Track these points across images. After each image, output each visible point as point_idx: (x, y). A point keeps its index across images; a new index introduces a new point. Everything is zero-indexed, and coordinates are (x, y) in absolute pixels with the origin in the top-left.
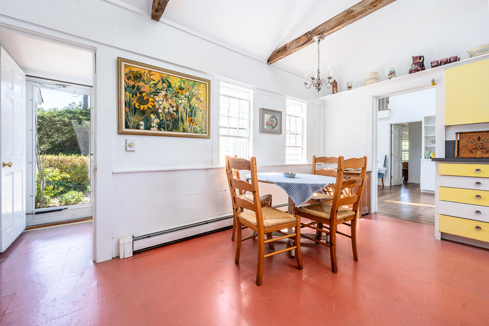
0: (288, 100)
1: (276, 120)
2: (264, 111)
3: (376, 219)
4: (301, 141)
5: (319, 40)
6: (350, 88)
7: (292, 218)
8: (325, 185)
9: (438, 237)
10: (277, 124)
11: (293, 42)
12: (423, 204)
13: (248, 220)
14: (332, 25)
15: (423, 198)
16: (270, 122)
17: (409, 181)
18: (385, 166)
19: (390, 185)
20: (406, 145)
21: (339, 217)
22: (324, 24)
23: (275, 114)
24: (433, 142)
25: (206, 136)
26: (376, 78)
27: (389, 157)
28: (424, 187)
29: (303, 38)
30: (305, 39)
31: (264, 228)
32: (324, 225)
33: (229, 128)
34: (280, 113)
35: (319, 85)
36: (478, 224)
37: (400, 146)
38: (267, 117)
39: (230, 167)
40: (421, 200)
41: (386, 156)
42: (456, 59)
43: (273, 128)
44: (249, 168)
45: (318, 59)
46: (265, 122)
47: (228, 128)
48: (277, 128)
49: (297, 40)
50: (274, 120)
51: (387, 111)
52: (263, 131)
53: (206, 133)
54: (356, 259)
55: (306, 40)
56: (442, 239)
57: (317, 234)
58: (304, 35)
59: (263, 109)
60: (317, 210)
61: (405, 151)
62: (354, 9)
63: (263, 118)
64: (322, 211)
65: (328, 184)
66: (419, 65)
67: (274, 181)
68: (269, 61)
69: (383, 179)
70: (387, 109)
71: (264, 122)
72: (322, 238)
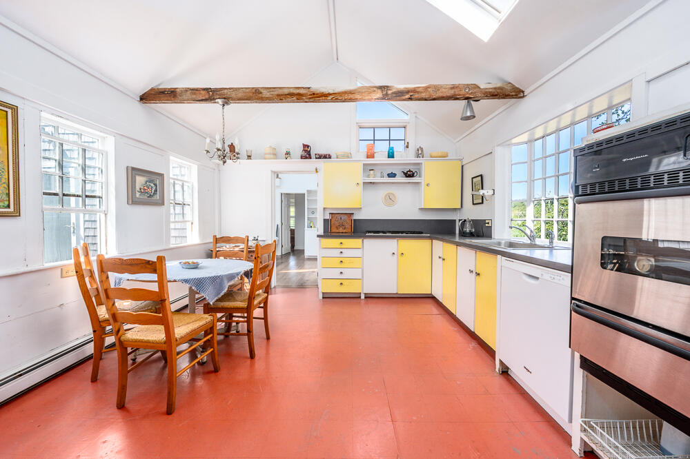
0: (171, 158)
1: (156, 185)
2: (134, 171)
3: (275, 294)
4: (192, 214)
5: (224, 105)
6: (249, 157)
7: (207, 318)
8: (240, 273)
9: (321, 296)
10: (156, 191)
11: (187, 90)
12: (308, 270)
13: (146, 339)
14: (240, 95)
15: (307, 264)
16: (145, 188)
17: (295, 248)
19: (281, 254)
20: (292, 210)
21: (256, 302)
22: (230, 89)
23: (153, 177)
24: (313, 213)
25: (10, 212)
26: (275, 155)
27: (280, 226)
28: (307, 254)
29: (203, 92)
30: (204, 95)
31: (177, 340)
32: (234, 314)
33: (64, 195)
34: (162, 175)
35: (224, 157)
36: (341, 281)
37: (289, 211)
38: (140, 180)
39: (105, 270)
40: (306, 266)
41: (277, 225)
42: (330, 157)
43: (150, 196)
44: (155, 271)
45: (222, 127)
46: (138, 189)
47: (61, 195)
48: (157, 197)
49: (194, 91)
50: (152, 185)
51: (278, 180)
52: (133, 201)
53: (9, 206)
54: (268, 338)
55: (207, 97)
56: (323, 298)
57: (225, 326)
58: (204, 89)
59: (133, 169)
60: (229, 300)
61: (292, 217)
62: (262, 91)
63: (134, 182)
64: (235, 300)
65: (243, 272)
66: (307, 153)
67: (177, 278)
68: (145, 98)
71: (135, 187)
72: (232, 329)
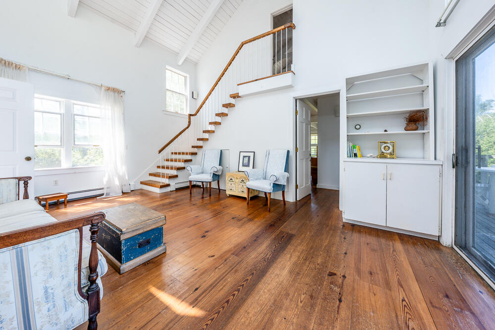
17: (319, 185)
18: (287, 169)
19: (295, 201)
24: (358, 127)
41: (288, 152)
51: (290, 74)
69: (283, 192)
70: (290, 70)
